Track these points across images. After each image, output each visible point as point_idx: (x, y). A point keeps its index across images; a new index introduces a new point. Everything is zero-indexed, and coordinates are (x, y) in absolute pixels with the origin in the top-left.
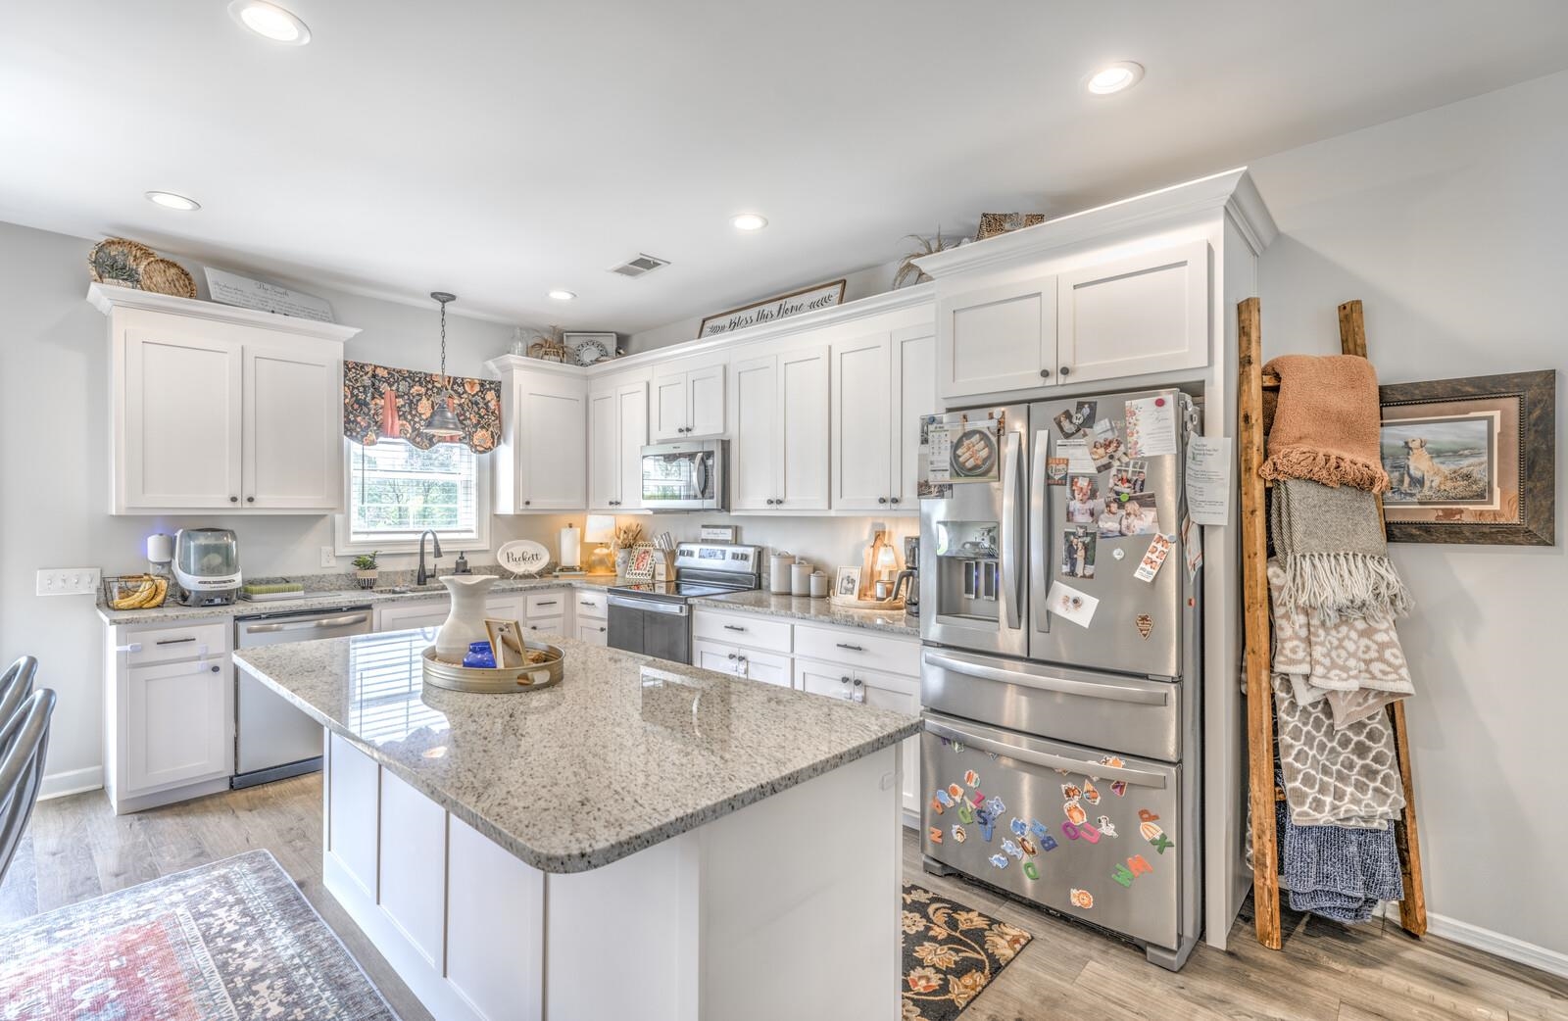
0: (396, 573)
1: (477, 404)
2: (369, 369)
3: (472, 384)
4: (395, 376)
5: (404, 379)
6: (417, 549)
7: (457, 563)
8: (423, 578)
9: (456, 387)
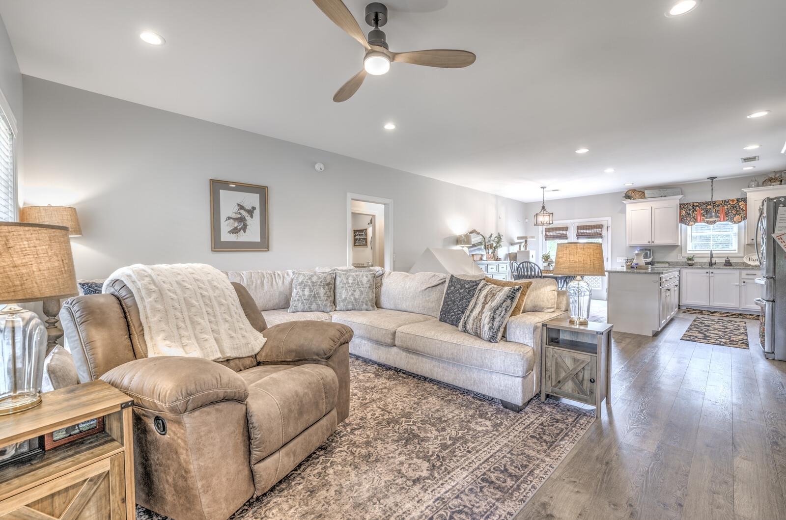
0: (702, 262)
1: (736, 207)
2: (691, 204)
3: (733, 201)
4: (700, 204)
5: (704, 204)
6: (709, 256)
7: (726, 260)
8: (711, 264)
9: (725, 203)
